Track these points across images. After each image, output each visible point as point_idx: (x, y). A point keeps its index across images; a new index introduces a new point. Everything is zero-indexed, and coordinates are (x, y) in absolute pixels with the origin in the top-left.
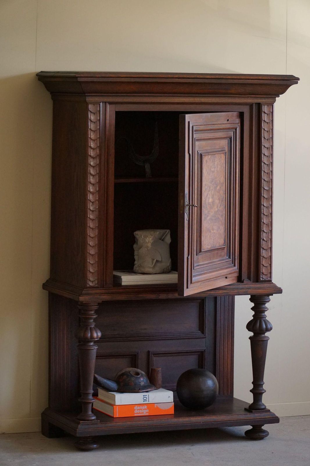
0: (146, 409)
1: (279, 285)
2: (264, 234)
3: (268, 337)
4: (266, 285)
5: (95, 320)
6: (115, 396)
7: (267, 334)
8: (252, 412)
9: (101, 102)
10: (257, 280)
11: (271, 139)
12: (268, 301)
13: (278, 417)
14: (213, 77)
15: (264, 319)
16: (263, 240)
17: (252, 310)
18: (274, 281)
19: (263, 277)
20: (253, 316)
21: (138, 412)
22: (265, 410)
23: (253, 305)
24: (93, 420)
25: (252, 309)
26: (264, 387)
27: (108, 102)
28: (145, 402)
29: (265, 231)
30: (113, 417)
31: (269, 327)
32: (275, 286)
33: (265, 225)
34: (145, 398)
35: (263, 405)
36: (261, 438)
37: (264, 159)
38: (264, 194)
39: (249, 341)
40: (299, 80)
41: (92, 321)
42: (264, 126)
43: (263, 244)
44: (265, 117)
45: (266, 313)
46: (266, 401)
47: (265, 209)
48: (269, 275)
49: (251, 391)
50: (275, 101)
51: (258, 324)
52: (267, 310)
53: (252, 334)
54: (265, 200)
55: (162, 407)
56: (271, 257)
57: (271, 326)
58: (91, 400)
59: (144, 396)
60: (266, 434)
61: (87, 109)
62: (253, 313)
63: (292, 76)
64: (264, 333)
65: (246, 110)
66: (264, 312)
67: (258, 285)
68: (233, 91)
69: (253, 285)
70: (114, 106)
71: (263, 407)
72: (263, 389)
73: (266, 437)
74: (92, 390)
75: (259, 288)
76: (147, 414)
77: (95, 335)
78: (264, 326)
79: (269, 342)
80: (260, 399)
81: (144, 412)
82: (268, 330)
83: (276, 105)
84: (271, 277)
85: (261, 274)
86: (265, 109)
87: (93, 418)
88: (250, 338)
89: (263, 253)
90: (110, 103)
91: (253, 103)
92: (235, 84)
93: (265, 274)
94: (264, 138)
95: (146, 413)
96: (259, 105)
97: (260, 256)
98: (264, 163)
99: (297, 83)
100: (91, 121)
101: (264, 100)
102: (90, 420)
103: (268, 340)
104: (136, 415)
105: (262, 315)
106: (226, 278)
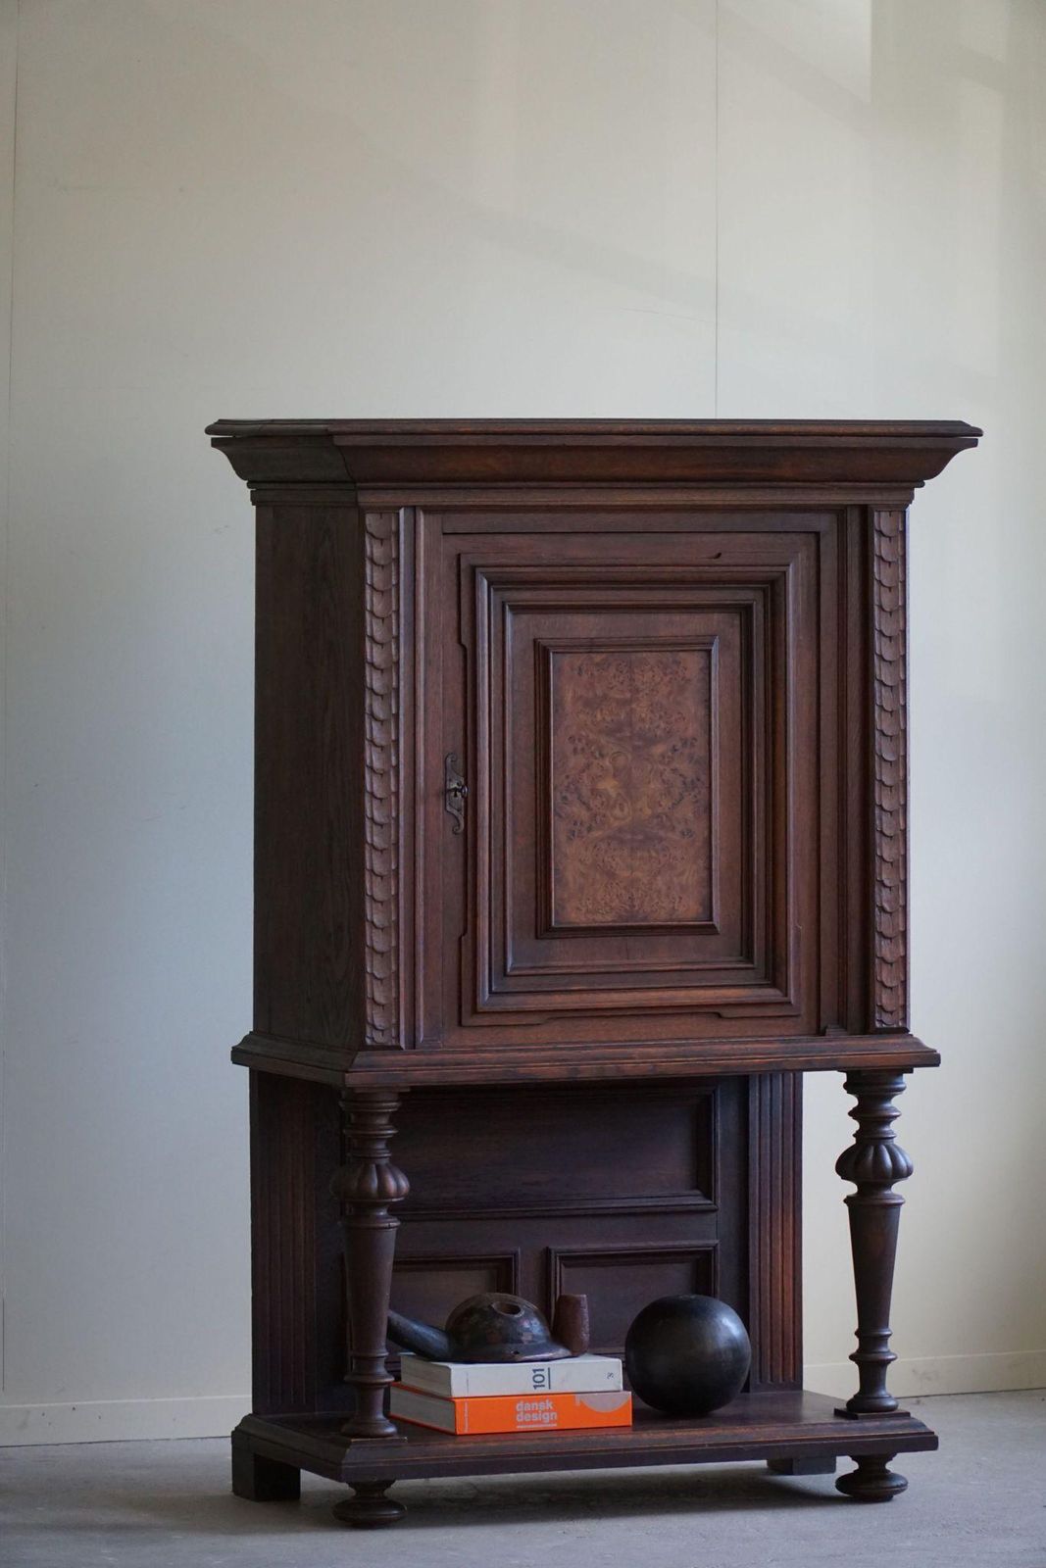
2: (885, 893)
3: (899, 1196)
4: (891, 1041)
5: (391, 1143)
9: (399, 507)
10: (865, 1026)
11: (901, 613)
13: (933, 1433)
15: (886, 1142)
16: (883, 909)
19: (882, 1020)
20: (855, 1135)
22: (893, 1412)
23: (854, 1102)
24: (389, 1435)
25: (853, 1113)
26: (892, 1344)
27: (421, 507)
29: (887, 882)
31: (902, 1163)
32: (920, 1048)
33: (886, 867)
34: (540, 1379)
37: (882, 672)
38: (882, 773)
40: (981, 435)
41: (380, 1146)
42: (879, 572)
43: (882, 922)
44: (881, 547)
47: (886, 818)
48: (900, 1014)
50: (910, 499)
51: (871, 1160)
52: (896, 1117)
54: (886, 792)
56: (904, 960)
57: (910, 1163)
58: (384, 1378)
64: (887, 1185)
65: (826, 527)
66: (886, 1121)
67: (868, 1042)
69: (851, 1042)
70: (439, 518)
71: (890, 1403)
72: (889, 1352)
75: (870, 1051)
77: (392, 1185)
78: (888, 1163)
82: (902, 1174)
84: (905, 1019)
85: (878, 1009)
86: (882, 521)
87: (389, 1430)
88: (849, 1200)
89: (884, 949)
90: (428, 510)
91: (847, 505)
92: (793, 449)
93: (889, 1009)
94: (881, 607)
96: (864, 513)
97: (874, 956)
98: (881, 682)
99: (975, 444)
100: (373, 562)
101: (877, 497)
102: (380, 1437)
103: (898, 1205)
105: (881, 1133)
106: (719, 1016)
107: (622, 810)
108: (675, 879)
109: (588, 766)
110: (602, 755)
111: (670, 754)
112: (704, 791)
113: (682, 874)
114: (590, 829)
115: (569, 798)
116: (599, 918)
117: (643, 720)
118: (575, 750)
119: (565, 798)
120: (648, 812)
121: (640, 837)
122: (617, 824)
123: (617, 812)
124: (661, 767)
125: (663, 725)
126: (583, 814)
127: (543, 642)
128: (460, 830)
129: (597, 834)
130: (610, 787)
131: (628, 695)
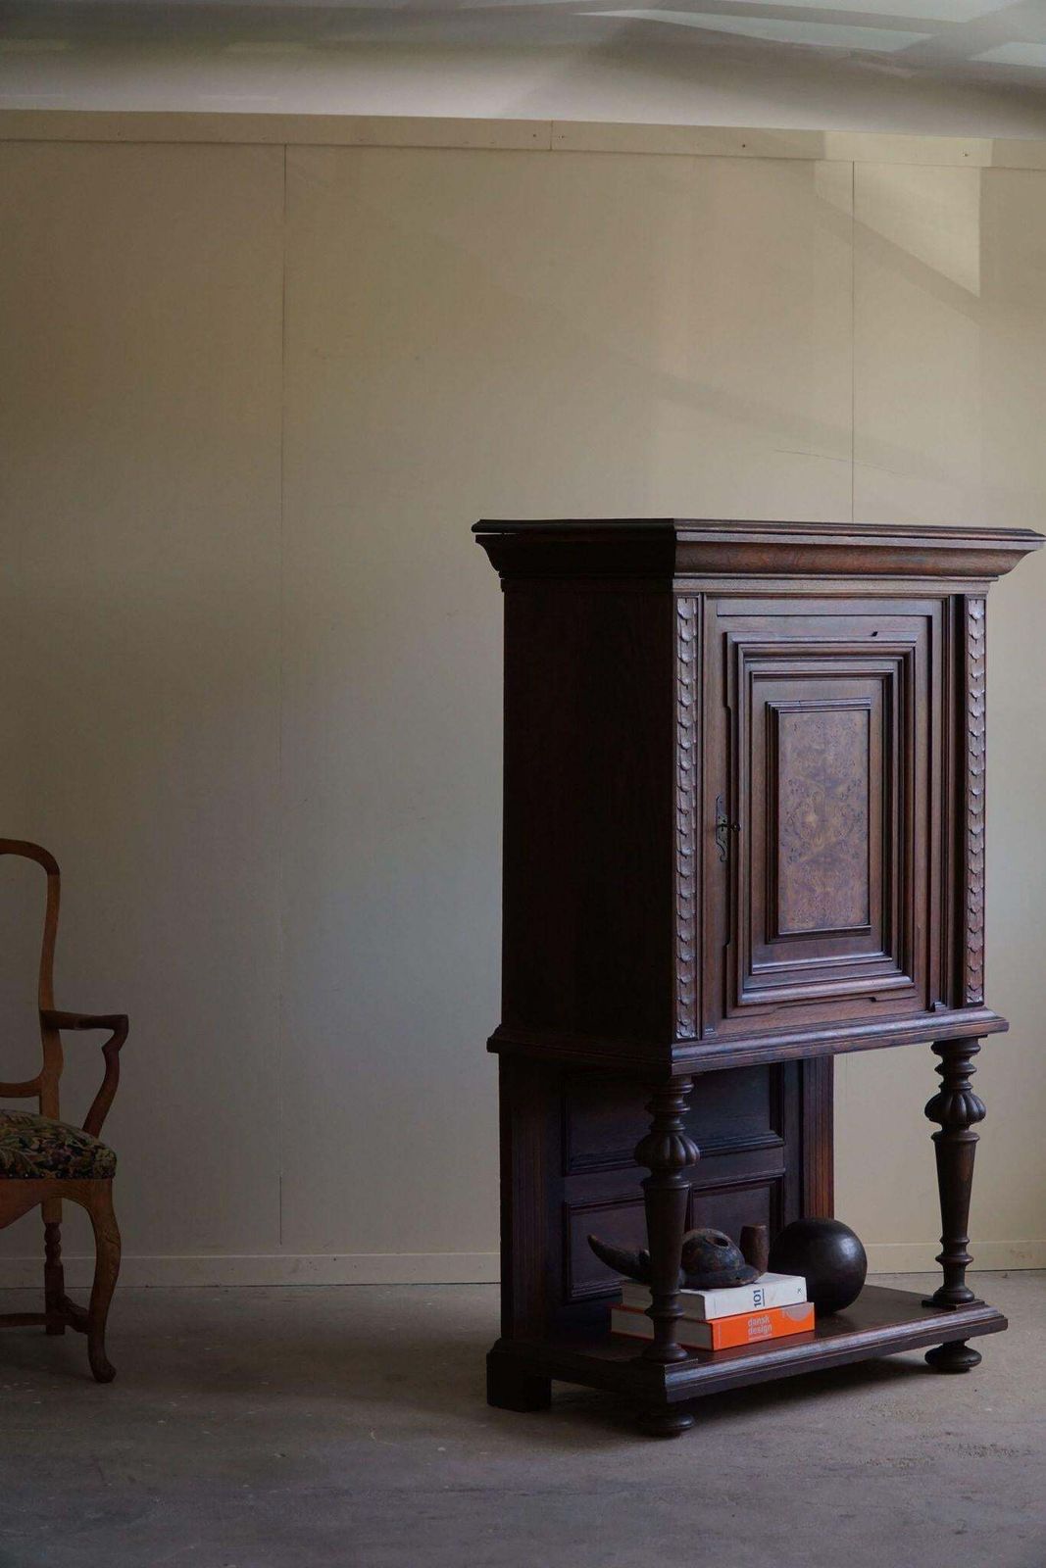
0: (767, 1324)
2: (972, 898)
3: (975, 1134)
4: (977, 1014)
6: (703, 1298)
7: (973, 1128)
10: (959, 1000)
12: (976, 1052)
15: (965, 1093)
16: (971, 910)
17: (936, 1073)
19: (971, 996)
21: (755, 1331)
22: (972, 1303)
23: (939, 1060)
25: (939, 1069)
28: (759, 1308)
29: (974, 889)
30: (713, 1351)
31: (975, 1109)
33: (973, 877)
34: (757, 1298)
35: (968, 1291)
36: (963, 1369)
37: (972, 725)
39: (933, 1143)
42: (971, 646)
43: (970, 920)
44: (972, 628)
45: (971, 1079)
46: (973, 1284)
48: (980, 990)
49: (939, 1260)
51: (951, 1103)
52: (972, 1073)
53: (938, 1128)
55: (793, 1315)
56: (983, 948)
57: (982, 1108)
59: (754, 1292)
60: (973, 1358)
62: (941, 1079)
64: (965, 1127)
65: (936, 611)
66: (966, 1076)
67: (962, 1015)
70: (715, 602)
71: (968, 1296)
72: (967, 1256)
73: (972, 1366)
76: (770, 1336)
78: (965, 1110)
80: (961, 1279)
81: (766, 1330)
82: (975, 1118)
84: (983, 994)
85: (967, 987)
86: (973, 608)
88: (935, 1137)
89: (971, 940)
91: (950, 595)
93: (974, 987)
95: (769, 1333)
96: (960, 601)
97: (966, 947)
100: (682, 639)
101: (970, 589)
102: (678, 1361)
103: (975, 1141)
104: (752, 1339)
105: (963, 1085)
106: (873, 1000)
107: (819, 836)
108: (850, 893)
109: (800, 805)
110: (808, 796)
111: (846, 793)
113: (853, 888)
114: (800, 855)
115: (789, 830)
116: (806, 925)
117: (831, 766)
118: (794, 792)
119: (786, 831)
120: (834, 839)
121: (829, 860)
122: (815, 850)
123: (817, 841)
124: (841, 804)
125: (843, 770)
126: (797, 843)
127: (773, 705)
128: (725, 859)
129: (804, 859)
130: (812, 818)
131: (823, 746)
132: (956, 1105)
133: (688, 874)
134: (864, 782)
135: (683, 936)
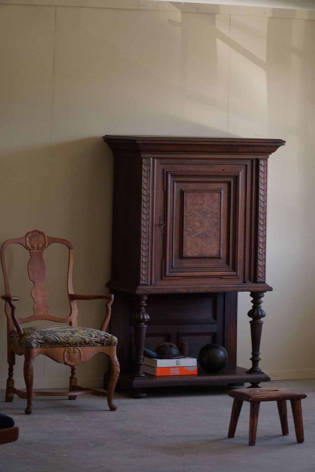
0: (178, 371)
1: (270, 285)
2: (260, 250)
3: (262, 322)
4: (261, 285)
5: (145, 307)
6: (157, 361)
7: (262, 319)
8: (251, 374)
9: (151, 158)
10: (255, 281)
11: (266, 184)
12: (263, 296)
13: (269, 377)
14: (227, 141)
15: (260, 309)
16: (260, 254)
18: (267, 282)
19: (259, 280)
20: (252, 307)
21: (173, 372)
22: (260, 372)
23: (252, 299)
24: (143, 376)
25: (252, 302)
26: (260, 356)
27: (156, 158)
28: (178, 366)
29: (261, 247)
30: (156, 376)
31: (263, 314)
32: (268, 286)
33: (261, 244)
34: (177, 363)
35: (259, 369)
37: (261, 198)
38: (260, 222)
39: (250, 324)
40: (285, 143)
41: (143, 308)
42: (261, 174)
43: (260, 257)
44: (261, 168)
45: (261, 305)
46: (261, 366)
47: (261, 232)
48: (264, 278)
49: (251, 359)
50: (268, 157)
51: (256, 312)
52: (261, 303)
53: (251, 319)
54: (261, 226)
55: (189, 369)
56: (265, 266)
57: (265, 314)
58: (142, 363)
59: (177, 361)
61: (141, 163)
62: (252, 304)
63: (281, 140)
64: (260, 319)
65: (249, 163)
66: (260, 303)
67: (256, 285)
68: (240, 150)
69: (252, 285)
70: (160, 160)
71: (259, 370)
72: (259, 358)
74: (143, 356)
75: (256, 287)
76: (179, 374)
77: (146, 317)
78: (260, 313)
79: (263, 325)
80: (257, 365)
81: (177, 372)
82: (263, 316)
83: (269, 160)
84: (265, 279)
85: (258, 277)
86: (262, 162)
87: (143, 375)
88: (250, 322)
89: (260, 263)
90: (157, 158)
91: (254, 159)
92: (242, 145)
93: (261, 277)
94: (261, 183)
96: (258, 161)
97: (258, 265)
98: (261, 200)
99: (284, 145)
100: (144, 170)
101: (261, 157)
102: (141, 377)
103: (262, 323)
104: (171, 374)
105: (258, 306)
106: (221, 278)
107: (200, 229)
108: (212, 246)
109: (192, 219)
110: (196, 217)
111: (211, 216)
112: (219, 225)
113: (213, 245)
114: (193, 234)
115: (188, 226)
116: (194, 254)
117: (205, 208)
118: (190, 216)
119: (187, 227)
120: (206, 230)
121: (204, 236)
122: (199, 233)
123: (199, 230)
124: (209, 219)
125: (210, 209)
126: (191, 230)
127: (183, 190)
128: (163, 234)
129: (194, 235)
130: (197, 224)
131: (202, 202)
132: (258, 313)
133: (146, 237)
134: (219, 213)
135: (143, 255)
